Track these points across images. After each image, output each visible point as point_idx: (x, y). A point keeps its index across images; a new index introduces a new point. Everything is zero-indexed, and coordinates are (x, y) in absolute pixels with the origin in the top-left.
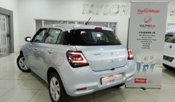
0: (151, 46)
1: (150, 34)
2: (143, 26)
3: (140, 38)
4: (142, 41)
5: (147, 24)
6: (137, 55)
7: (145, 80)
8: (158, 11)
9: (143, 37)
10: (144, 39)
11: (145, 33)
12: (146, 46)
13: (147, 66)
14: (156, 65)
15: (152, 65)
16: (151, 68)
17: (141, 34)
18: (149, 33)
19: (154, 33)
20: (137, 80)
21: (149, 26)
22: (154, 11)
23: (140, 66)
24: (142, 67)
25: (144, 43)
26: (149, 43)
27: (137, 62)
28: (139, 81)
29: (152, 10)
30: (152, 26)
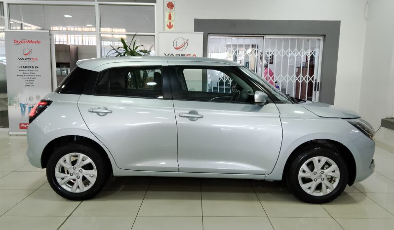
0: (35, 83)
1: (32, 69)
2: (23, 59)
3: (21, 73)
4: (24, 77)
5: (27, 57)
8: (38, 42)
9: (24, 72)
10: (25, 75)
12: (30, 84)
17: (21, 69)
18: (30, 67)
19: (37, 67)
20: (22, 125)
21: (29, 59)
22: (34, 42)
23: (24, 108)
24: (27, 109)
25: (27, 79)
26: (33, 79)
27: (20, 103)
28: (25, 126)
29: (31, 41)
30: (33, 59)
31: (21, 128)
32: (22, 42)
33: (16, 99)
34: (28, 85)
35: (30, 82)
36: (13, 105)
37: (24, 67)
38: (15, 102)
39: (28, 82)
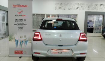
0: (24, 29)
1: (22, 21)
2: (18, 15)
3: (16, 23)
4: (18, 25)
5: (20, 14)
6: (15, 35)
7: (22, 51)
8: (26, 6)
9: (18, 23)
10: (19, 24)
11: (19, 20)
12: (21, 29)
13: (22, 42)
14: (28, 41)
15: (26, 41)
16: (25, 43)
19: (25, 20)
20: (16, 52)
21: (21, 15)
22: (24, 6)
23: (18, 42)
24: (19, 43)
25: (19, 27)
27: (15, 40)
28: (18, 52)
29: (22, 5)
30: (23, 15)
31: (15, 53)
32: (18, 6)
33: (13, 37)
34: (19, 29)
35: (21, 28)
36: (11, 41)
37: (17, 20)
38: (13, 39)
39: (20, 28)
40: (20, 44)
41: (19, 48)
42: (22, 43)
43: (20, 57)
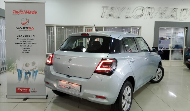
1: (28, 38)
2: (21, 28)
3: (19, 41)
4: (21, 45)
5: (25, 26)
6: (17, 61)
8: (35, 12)
9: (22, 40)
10: (23, 43)
11: (24, 36)
12: (26, 51)
13: (29, 73)
14: (39, 72)
15: (35, 72)
19: (34, 36)
20: (19, 89)
21: (27, 28)
22: (31, 12)
23: (21, 73)
25: (24, 47)
26: (29, 47)
27: (18, 69)
28: (22, 90)
29: (29, 11)
30: (30, 28)
31: (18, 92)
32: (21, 12)
33: (13, 65)
34: (24, 52)
35: (27, 49)
36: (11, 71)
37: (19, 35)
38: (13, 68)
39: (25, 49)
40: (25, 77)
41: (23, 83)
42: (28, 75)
43: (25, 99)
